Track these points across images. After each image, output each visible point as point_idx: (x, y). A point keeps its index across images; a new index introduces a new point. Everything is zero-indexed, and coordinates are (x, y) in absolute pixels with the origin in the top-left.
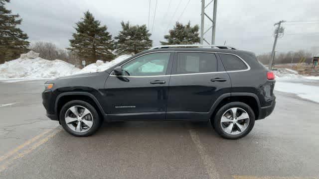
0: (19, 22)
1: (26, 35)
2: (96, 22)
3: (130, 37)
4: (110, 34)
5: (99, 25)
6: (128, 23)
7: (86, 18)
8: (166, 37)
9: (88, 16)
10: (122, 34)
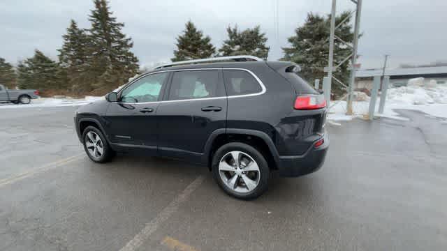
0: (131, 45)
1: (136, 58)
2: (198, 33)
3: (238, 47)
4: (214, 46)
5: (202, 36)
6: (236, 27)
7: (187, 31)
8: (291, 40)
9: (190, 27)
10: (226, 45)
